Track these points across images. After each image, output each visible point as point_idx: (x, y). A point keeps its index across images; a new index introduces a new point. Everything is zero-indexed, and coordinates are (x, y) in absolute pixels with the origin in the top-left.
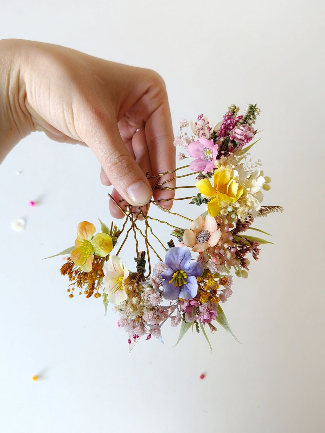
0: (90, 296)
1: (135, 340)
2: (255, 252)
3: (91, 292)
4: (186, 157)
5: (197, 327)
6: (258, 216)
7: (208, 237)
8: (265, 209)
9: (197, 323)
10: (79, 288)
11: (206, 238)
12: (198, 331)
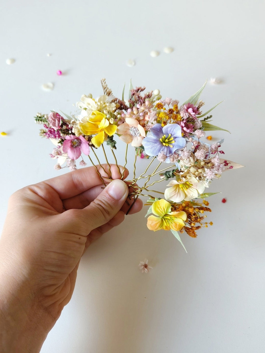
0: (209, 209)
1: (229, 163)
2: (140, 91)
3: (205, 209)
4: (82, 160)
5: (208, 118)
6: (113, 96)
7: (133, 128)
8: (106, 92)
9: (205, 119)
10: (204, 219)
11: (134, 129)
12: (211, 116)
